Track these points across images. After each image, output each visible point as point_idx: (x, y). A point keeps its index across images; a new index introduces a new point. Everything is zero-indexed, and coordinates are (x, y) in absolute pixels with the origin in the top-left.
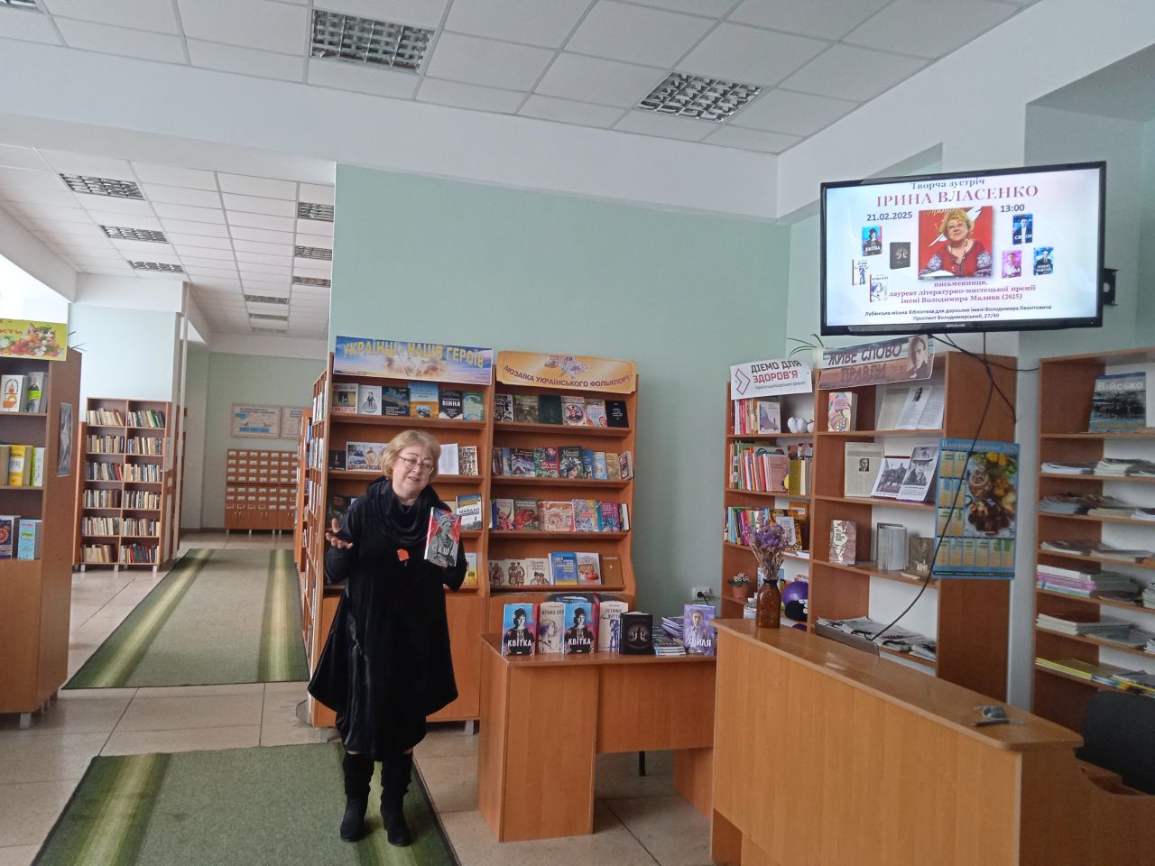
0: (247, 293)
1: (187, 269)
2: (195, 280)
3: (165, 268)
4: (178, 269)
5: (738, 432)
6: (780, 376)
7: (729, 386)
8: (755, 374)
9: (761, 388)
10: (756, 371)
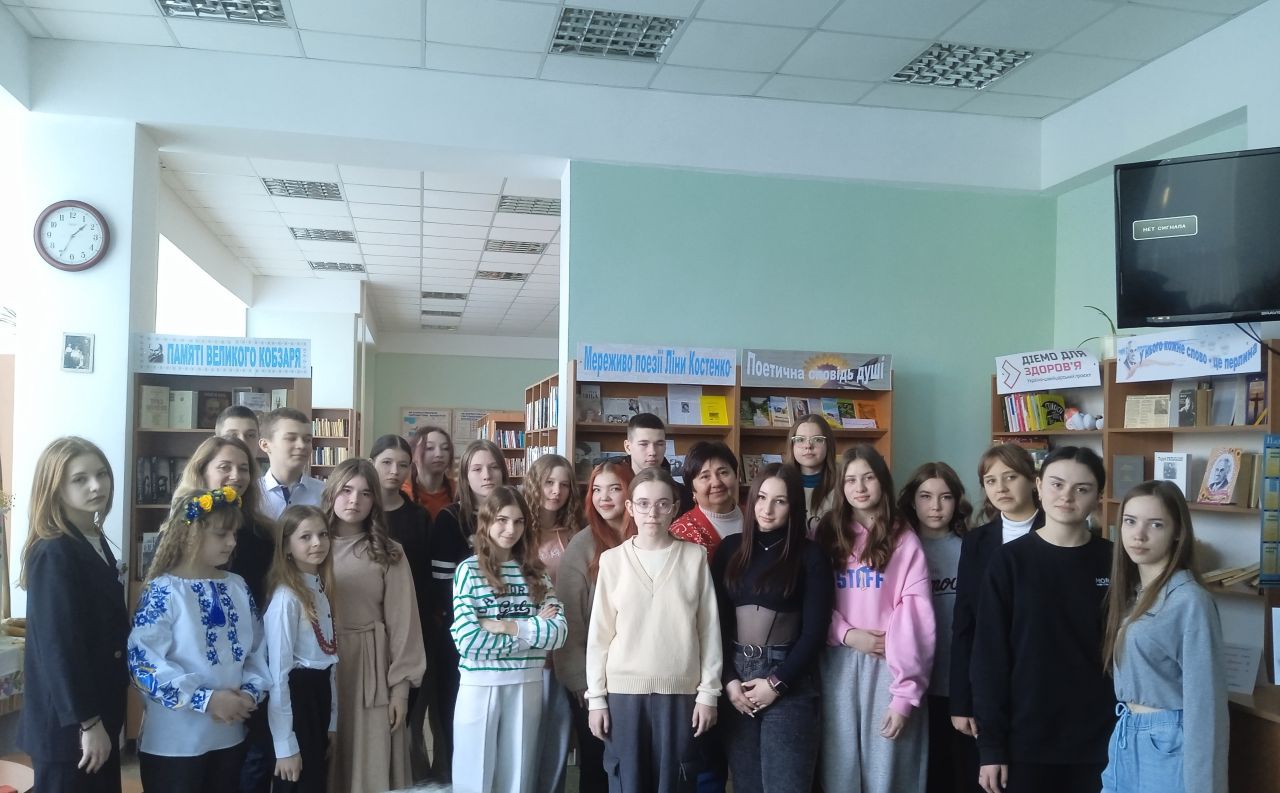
0: (423, 290)
1: (369, 268)
2: (374, 279)
3: (345, 267)
4: (359, 268)
6: (1059, 367)
7: (995, 379)
8: (1027, 365)
9: (1035, 381)
10: (1028, 362)
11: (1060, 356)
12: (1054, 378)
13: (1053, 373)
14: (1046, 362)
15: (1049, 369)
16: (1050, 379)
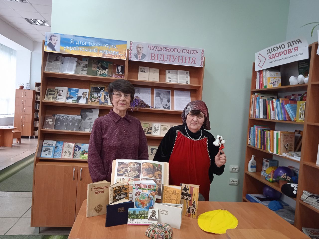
5: (257, 88)
6: (285, 52)
7: (254, 64)
8: (269, 54)
9: (273, 62)
10: (270, 53)
11: (286, 46)
12: (282, 59)
13: (283, 56)
14: (279, 50)
15: (280, 54)
16: (280, 60)
